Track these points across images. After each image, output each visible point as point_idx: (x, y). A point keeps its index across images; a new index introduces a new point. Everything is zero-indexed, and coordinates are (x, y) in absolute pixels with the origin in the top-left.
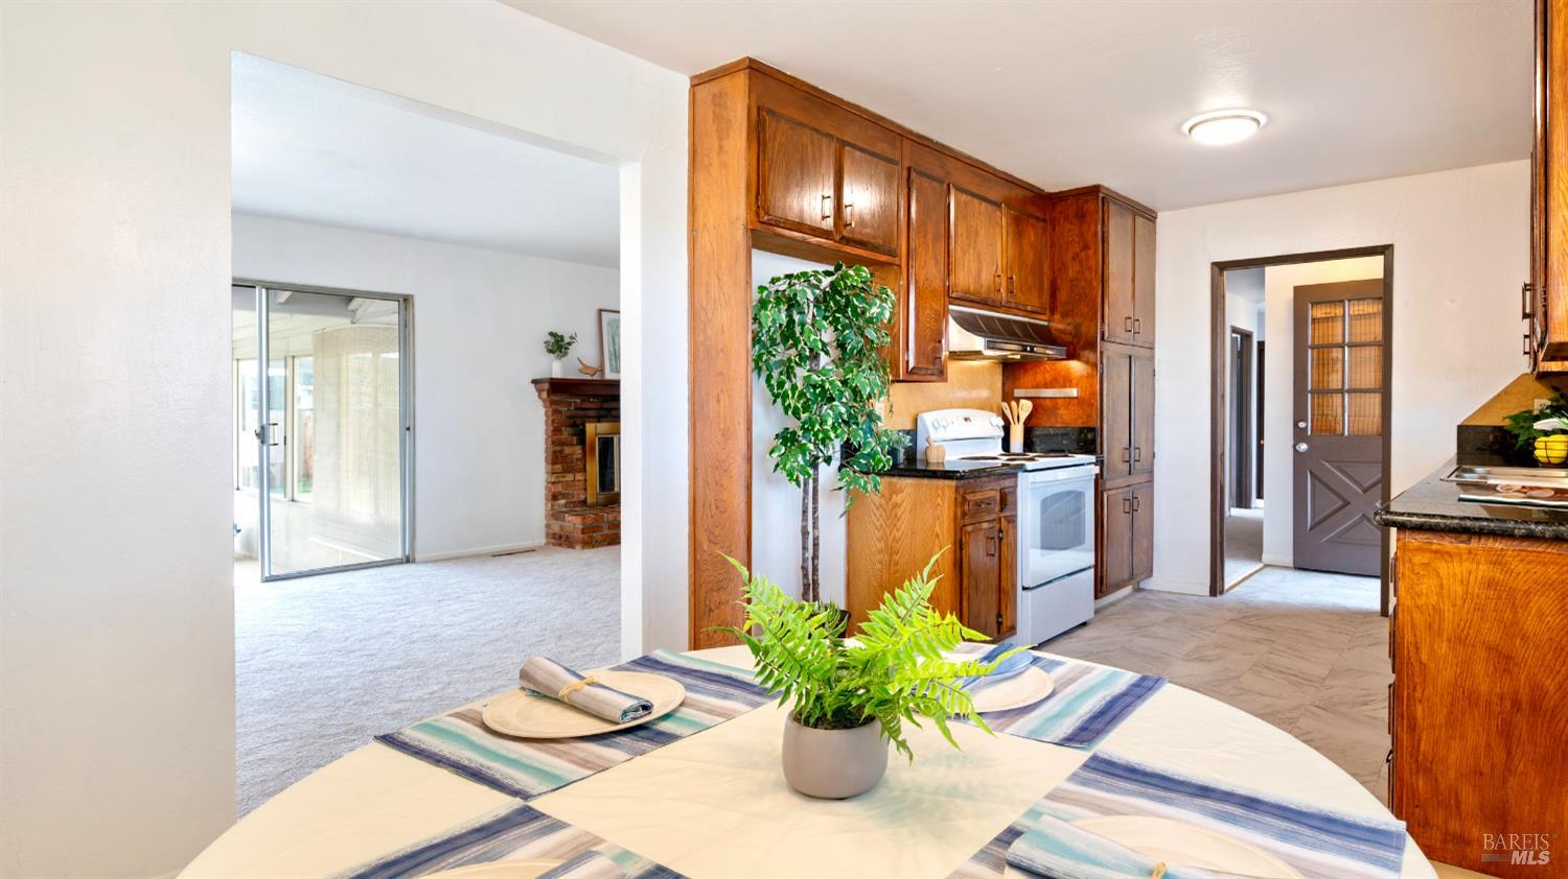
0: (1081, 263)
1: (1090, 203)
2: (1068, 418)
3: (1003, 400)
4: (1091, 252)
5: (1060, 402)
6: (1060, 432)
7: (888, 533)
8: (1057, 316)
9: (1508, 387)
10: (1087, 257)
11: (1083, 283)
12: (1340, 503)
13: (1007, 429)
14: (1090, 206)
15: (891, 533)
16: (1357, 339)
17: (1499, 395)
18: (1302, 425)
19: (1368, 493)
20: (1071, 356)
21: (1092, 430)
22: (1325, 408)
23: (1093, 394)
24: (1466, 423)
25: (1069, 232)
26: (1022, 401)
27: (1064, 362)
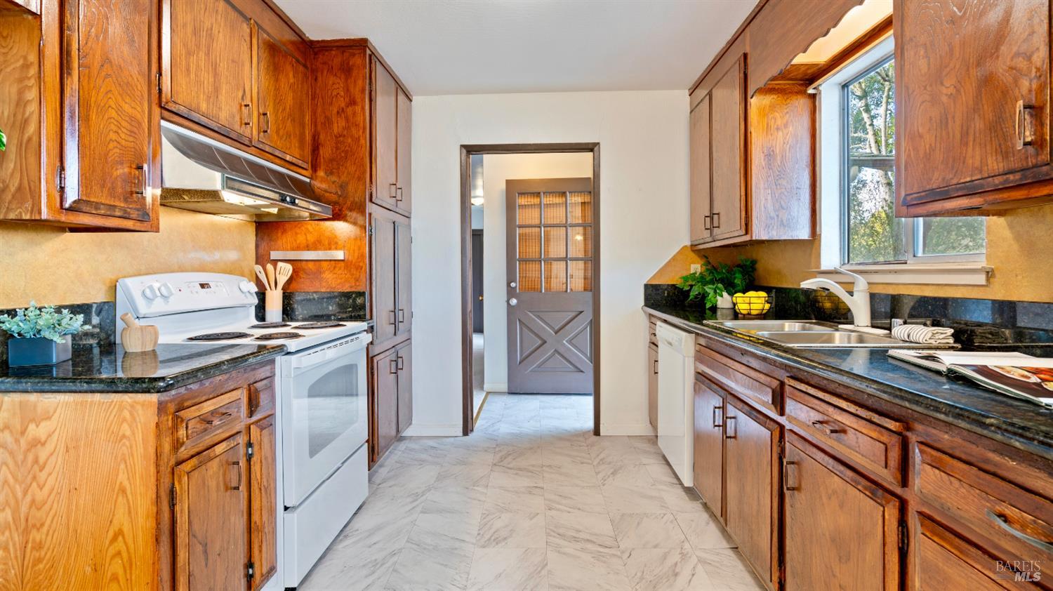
0: (347, 120)
1: (357, 56)
2: (335, 282)
3: (257, 263)
4: (358, 108)
5: (325, 265)
6: (326, 296)
7: (20, 495)
8: (321, 173)
9: (674, 256)
10: (354, 114)
11: (350, 140)
12: (540, 342)
13: (262, 296)
14: (357, 60)
15: (25, 493)
16: (549, 222)
17: (670, 261)
18: (513, 285)
19: (558, 334)
20: (337, 216)
21: (362, 294)
22: (527, 272)
23: (363, 256)
24: (649, 283)
25: (334, 84)
26: (280, 264)
27: (328, 223)
